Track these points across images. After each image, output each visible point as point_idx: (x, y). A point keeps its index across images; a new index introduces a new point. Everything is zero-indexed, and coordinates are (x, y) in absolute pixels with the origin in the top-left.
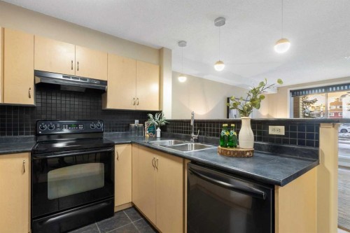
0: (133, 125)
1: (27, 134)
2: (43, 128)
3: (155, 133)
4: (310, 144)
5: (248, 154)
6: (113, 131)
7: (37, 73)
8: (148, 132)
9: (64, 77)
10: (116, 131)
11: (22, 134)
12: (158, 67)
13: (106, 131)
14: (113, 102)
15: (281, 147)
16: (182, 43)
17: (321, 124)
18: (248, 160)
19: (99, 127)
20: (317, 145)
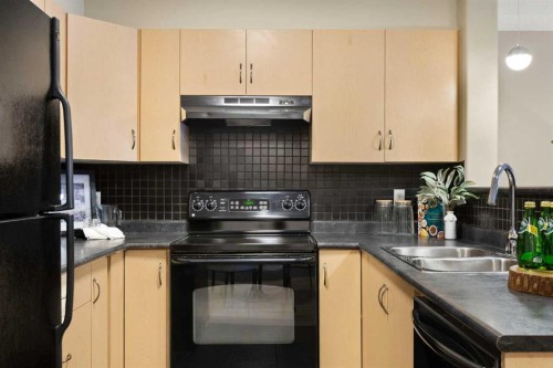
0: (385, 203)
1: (176, 218)
2: (197, 207)
3: (441, 225)
6: (336, 218)
7: (186, 101)
8: (424, 223)
9: (227, 100)
10: (344, 218)
11: (168, 217)
13: (320, 218)
19: (301, 207)
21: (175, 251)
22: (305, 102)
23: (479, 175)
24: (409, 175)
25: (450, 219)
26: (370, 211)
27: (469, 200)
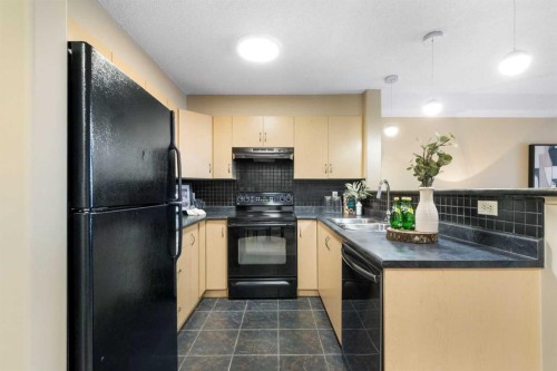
0: (328, 198)
1: (230, 205)
2: (240, 200)
3: (355, 209)
4: (531, 233)
5: (417, 238)
7: (235, 150)
8: (347, 207)
9: (254, 150)
12: (360, 119)
13: (298, 205)
14: (301, 172)
15: (493, 235)
16: (390, 79)
17: (546, 198)
18: (417, 247)
19: (289, 200)
20: (541, 234)
21: (230, 220)
22: (291, 151)
23: (373, 185)
24: (340, 185)
25: (359, 206)
26: (321, 202)
27: (368, 197)
